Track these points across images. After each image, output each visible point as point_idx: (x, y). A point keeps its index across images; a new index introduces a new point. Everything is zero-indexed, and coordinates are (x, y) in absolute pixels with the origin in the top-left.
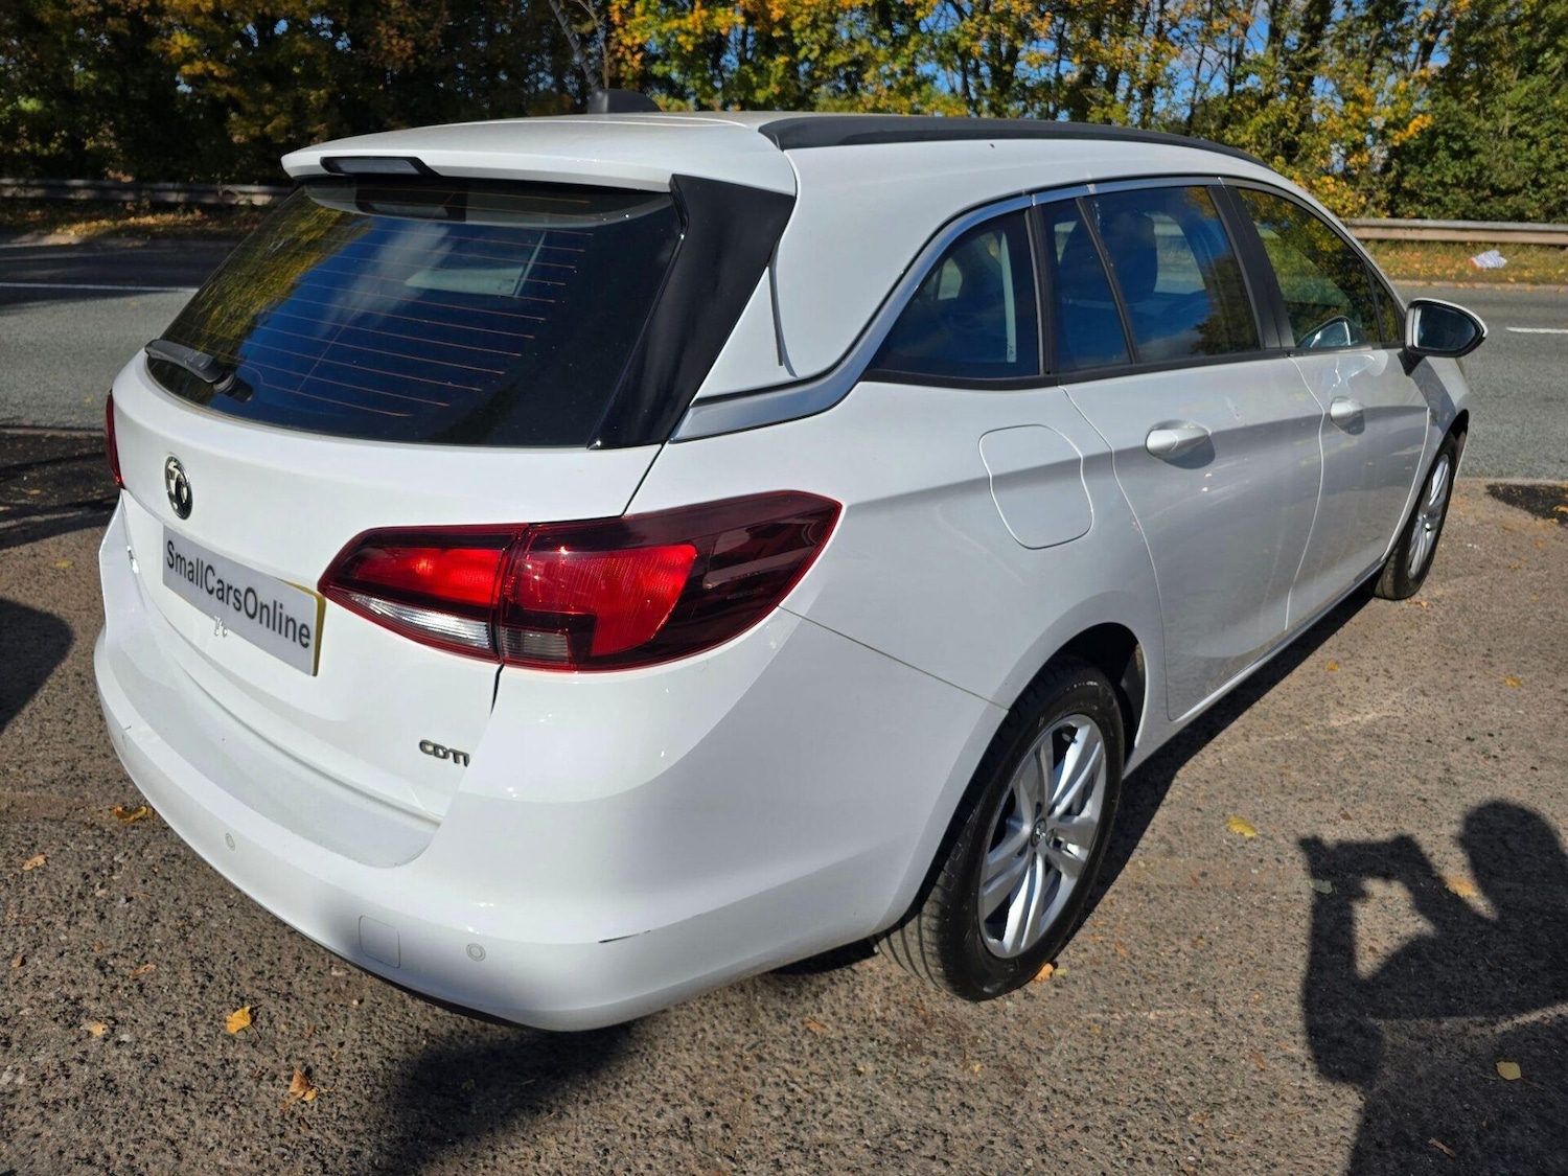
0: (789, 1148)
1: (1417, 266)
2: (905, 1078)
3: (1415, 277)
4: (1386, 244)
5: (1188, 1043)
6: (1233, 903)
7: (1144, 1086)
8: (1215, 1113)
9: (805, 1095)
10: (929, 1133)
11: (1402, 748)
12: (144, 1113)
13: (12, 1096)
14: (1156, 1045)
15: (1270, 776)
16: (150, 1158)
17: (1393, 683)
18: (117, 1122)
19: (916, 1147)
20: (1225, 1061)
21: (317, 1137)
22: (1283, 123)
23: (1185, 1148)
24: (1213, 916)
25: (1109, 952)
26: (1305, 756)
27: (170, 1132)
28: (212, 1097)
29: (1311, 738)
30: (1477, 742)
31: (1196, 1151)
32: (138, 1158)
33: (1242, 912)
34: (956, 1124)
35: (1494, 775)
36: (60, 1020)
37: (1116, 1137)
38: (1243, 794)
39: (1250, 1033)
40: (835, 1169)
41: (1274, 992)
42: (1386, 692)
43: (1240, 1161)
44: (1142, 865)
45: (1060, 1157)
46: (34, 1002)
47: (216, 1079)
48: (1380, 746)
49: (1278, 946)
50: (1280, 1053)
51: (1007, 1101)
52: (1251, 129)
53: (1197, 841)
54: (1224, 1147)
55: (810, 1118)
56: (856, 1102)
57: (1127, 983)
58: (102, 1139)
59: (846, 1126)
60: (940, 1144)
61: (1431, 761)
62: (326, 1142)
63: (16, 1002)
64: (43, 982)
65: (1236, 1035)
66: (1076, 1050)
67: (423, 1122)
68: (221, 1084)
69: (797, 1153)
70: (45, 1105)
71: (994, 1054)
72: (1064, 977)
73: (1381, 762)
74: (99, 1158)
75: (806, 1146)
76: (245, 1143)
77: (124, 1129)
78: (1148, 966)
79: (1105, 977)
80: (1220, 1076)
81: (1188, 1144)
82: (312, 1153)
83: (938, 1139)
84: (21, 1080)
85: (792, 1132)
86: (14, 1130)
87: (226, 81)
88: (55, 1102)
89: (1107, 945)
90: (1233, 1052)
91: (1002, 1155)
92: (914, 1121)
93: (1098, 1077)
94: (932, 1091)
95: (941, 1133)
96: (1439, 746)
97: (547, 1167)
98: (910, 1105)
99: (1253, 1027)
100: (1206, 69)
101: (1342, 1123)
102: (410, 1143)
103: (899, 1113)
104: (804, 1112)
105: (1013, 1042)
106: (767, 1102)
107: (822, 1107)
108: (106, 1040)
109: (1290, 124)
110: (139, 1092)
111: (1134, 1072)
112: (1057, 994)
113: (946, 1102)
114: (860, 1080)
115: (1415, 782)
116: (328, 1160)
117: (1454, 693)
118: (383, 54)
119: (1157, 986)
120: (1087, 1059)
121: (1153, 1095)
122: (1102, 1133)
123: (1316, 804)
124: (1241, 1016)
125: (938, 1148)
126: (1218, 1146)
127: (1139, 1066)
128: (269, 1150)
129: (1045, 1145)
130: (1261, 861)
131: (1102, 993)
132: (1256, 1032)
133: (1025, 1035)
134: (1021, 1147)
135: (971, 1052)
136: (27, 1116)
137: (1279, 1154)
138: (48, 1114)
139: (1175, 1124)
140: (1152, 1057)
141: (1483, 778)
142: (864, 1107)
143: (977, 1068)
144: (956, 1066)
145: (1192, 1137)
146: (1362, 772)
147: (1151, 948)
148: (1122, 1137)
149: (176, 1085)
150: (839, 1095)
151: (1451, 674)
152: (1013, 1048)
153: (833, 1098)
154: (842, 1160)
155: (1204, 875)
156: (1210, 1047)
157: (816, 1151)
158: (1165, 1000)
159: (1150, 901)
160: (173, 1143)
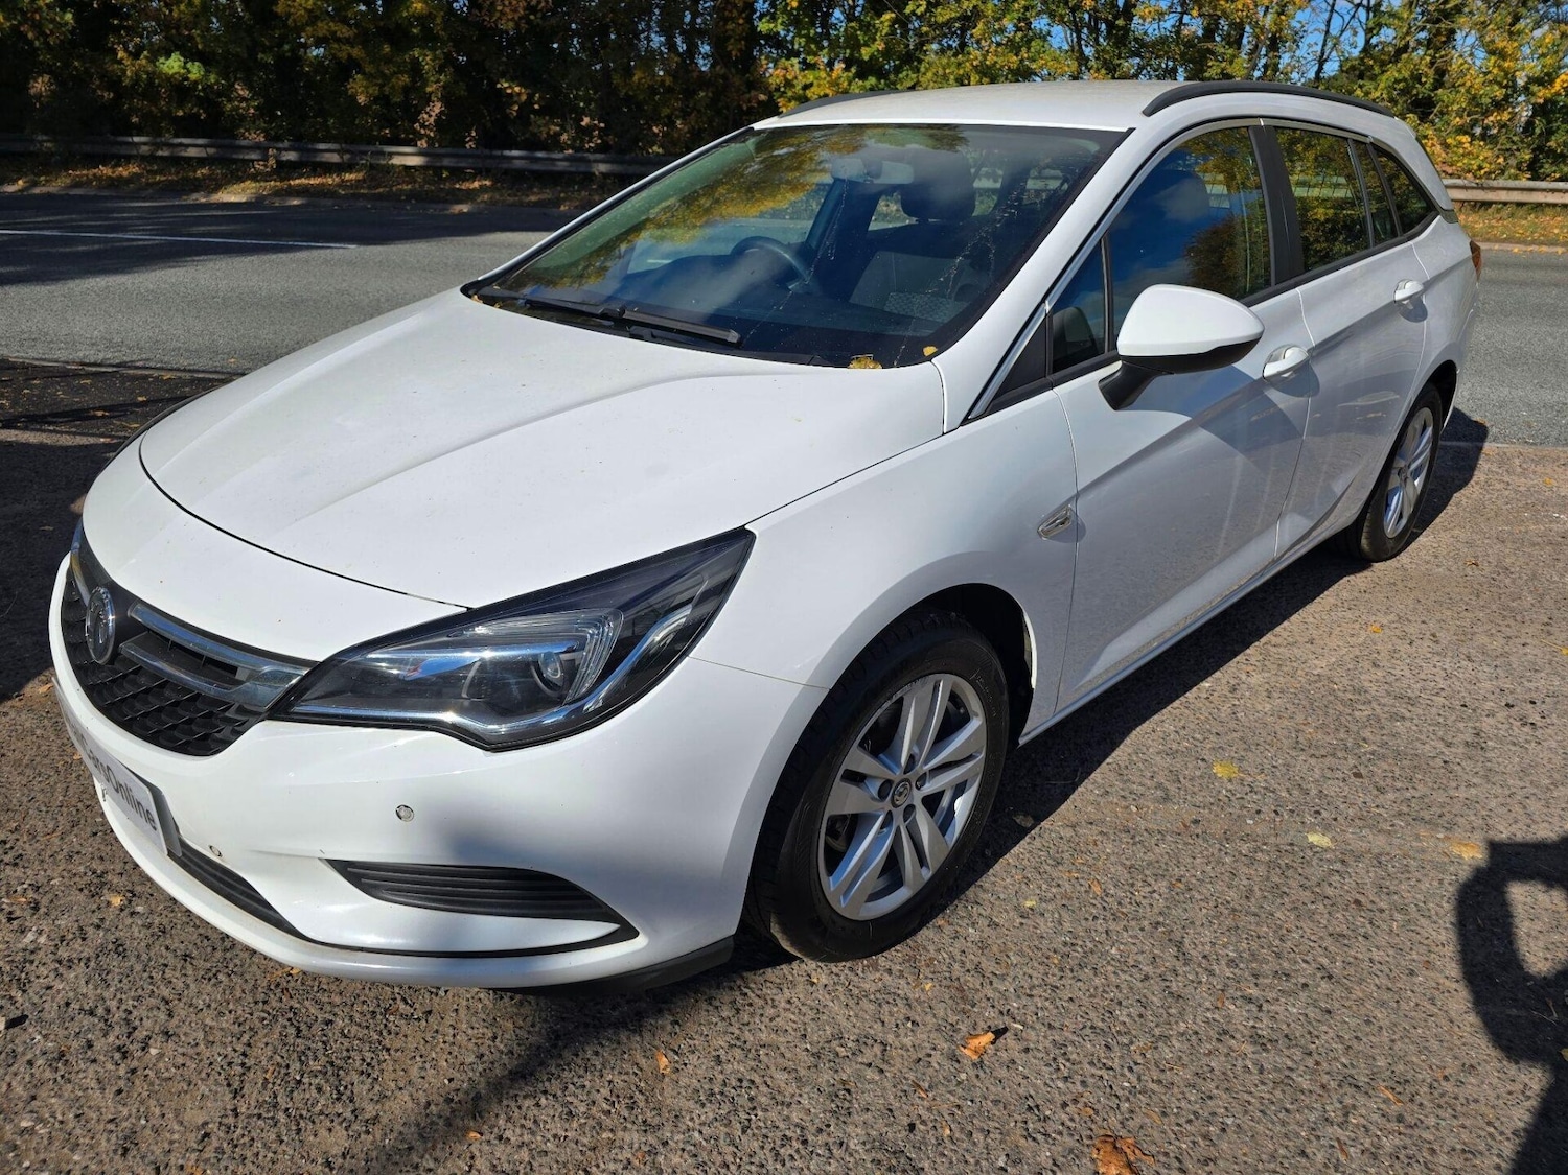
0: (732, 1046)
1: (1556, 231)
2: (856, 992)
3: (1553, 243)
4: (1525, 208)
5: (1146, 978)
6: (1220, 850)
7: (1092, 1015)
8: (1160, 1044)
9: (757, 1000)
10: (870, 1042)
11: (1434, 711)
12: (146, 975)
13: (32, 952)
14: (1113, 978)
15: (1285, 732)
16: (144, 1014)
17: (1437, 648)
18: (121, 981)
19: (853, 1054)
20: (1180, 996)
21: (297, 1005)
22: (1417, 78)
23: (1122, 1075)
24: (1198, 861)
25: (1083, 889)
26: (1326, 714)
27: (166, 992)
28: (209, 965)
29: (1336, 697)
30: (1516, 709)
31: (1134, 1079)
32: (135, 1013)
33: (1228, 859)
34: (898, 1036)
35: (1527, 741)
36: (85, 891)
37: (1055, 1059)
38: (1253, 747)
39: (1211, 973)
40: (773, 1068)
41: (1245, 936)
42: (1429, 655)
43: (1176, 1090)
44: (1134, 809)
45: (995, 1073)
46: (65, 874)
47: (214, 949)
48: (1410, 708)
49: (1258, 893)
50: (1239, 994)
51: (953, 1019)
52: (1382, 85)
53: (1196, 789)
54: (1162, 1077)
55: (757, 1021)
56: (804, 1009)
57: (1095, 918)
58: (106, 995)
59: (790, 1030)
60: (879, 1053)
61: (1461, 725)
62: (304, 1011)
63: (49, 873)
64: (76, 857)
65: (1197, 974)
66: (1031, 977)
67: (394, 999)
68: (218, 954)
69: (739, 1051)
70: (60, 962)
71: (947, 975)
72: (1032, 909)
73: (1408, 724)
74: (100, 1011)
75: (748, 1045)
76: (231, 1006)
77: (126, 988)
78: (1120, 904)
79: (1073, 912)
80: (1173, 1011)
81: (1126, 1071)
82: (289, 1020)
83: (877, 1049)
84: (42, 940)
85: (737, 1032)
86: (30, 982)
87: (348, 41)
88: (69, 961)
89: (1082, 882)
90: (1190, 989)
91: (937, 1067)
92: (857, 1031)
93: (1047, 1003)
94: (880, 1005)
95: (882, 1043)
96: (1474, 710)
97: (502, 1047)
98: (856, 1016)
99: (1215, 967)
100: (1336, 23)
101: (1289, 1064)
102: (379, 1017)
103: (844, 1022)
104: (752, 1015)
105: (968, 966)
106: (718, 1004)
107: (770, 1011)
108: (122, 910)
109: (1423, 80)
110: (144, 957)
111: (1085, 1001)
112: (1022, 924)
113: (892, 1016)
114: (811, 989)
115: (1440, 745)
116: (303, 1027)
117: (1502, 660)
118: (498, 14)
119: (1125, 923)
120: (1040, 986)
121: (1100, 1024)
122: (1040, 1055)
123: (1329, 761)
124: (1205, 957)
125: (876, 1056)
126: (1156, 1075)
127: (1091, 996)
128: (251, 1015)
129: (982, 1062)
130: (1258, 812)
131: (1067, 926)
132: (1217, 972)
133: (983, 959)
134: (958, 1062)
135: (925, 971)
136: (43, 971)
137: (1217, 1088)
138: (61, 970)
139: (1117, 1052)
140: (1107, 989)
141: (1514, 744)
142: (812, 1014)
143: (928, 987)
144: (909, 983)
145: (1132, 1065)
146: (1384, 732)
147: (1126, 887)
148: (1061, 1060)
149: (178, 952)
150: (789, 1002)
151: (1504, 642)
152: (968, 971)
153: (783, 1004)
154: (780, 1060)
155: (1196, 822)
156: (1168, 983)
157: (756, 1050)
158: (1131, 936)
159: (1134, 844)
160: (167, 1003)
